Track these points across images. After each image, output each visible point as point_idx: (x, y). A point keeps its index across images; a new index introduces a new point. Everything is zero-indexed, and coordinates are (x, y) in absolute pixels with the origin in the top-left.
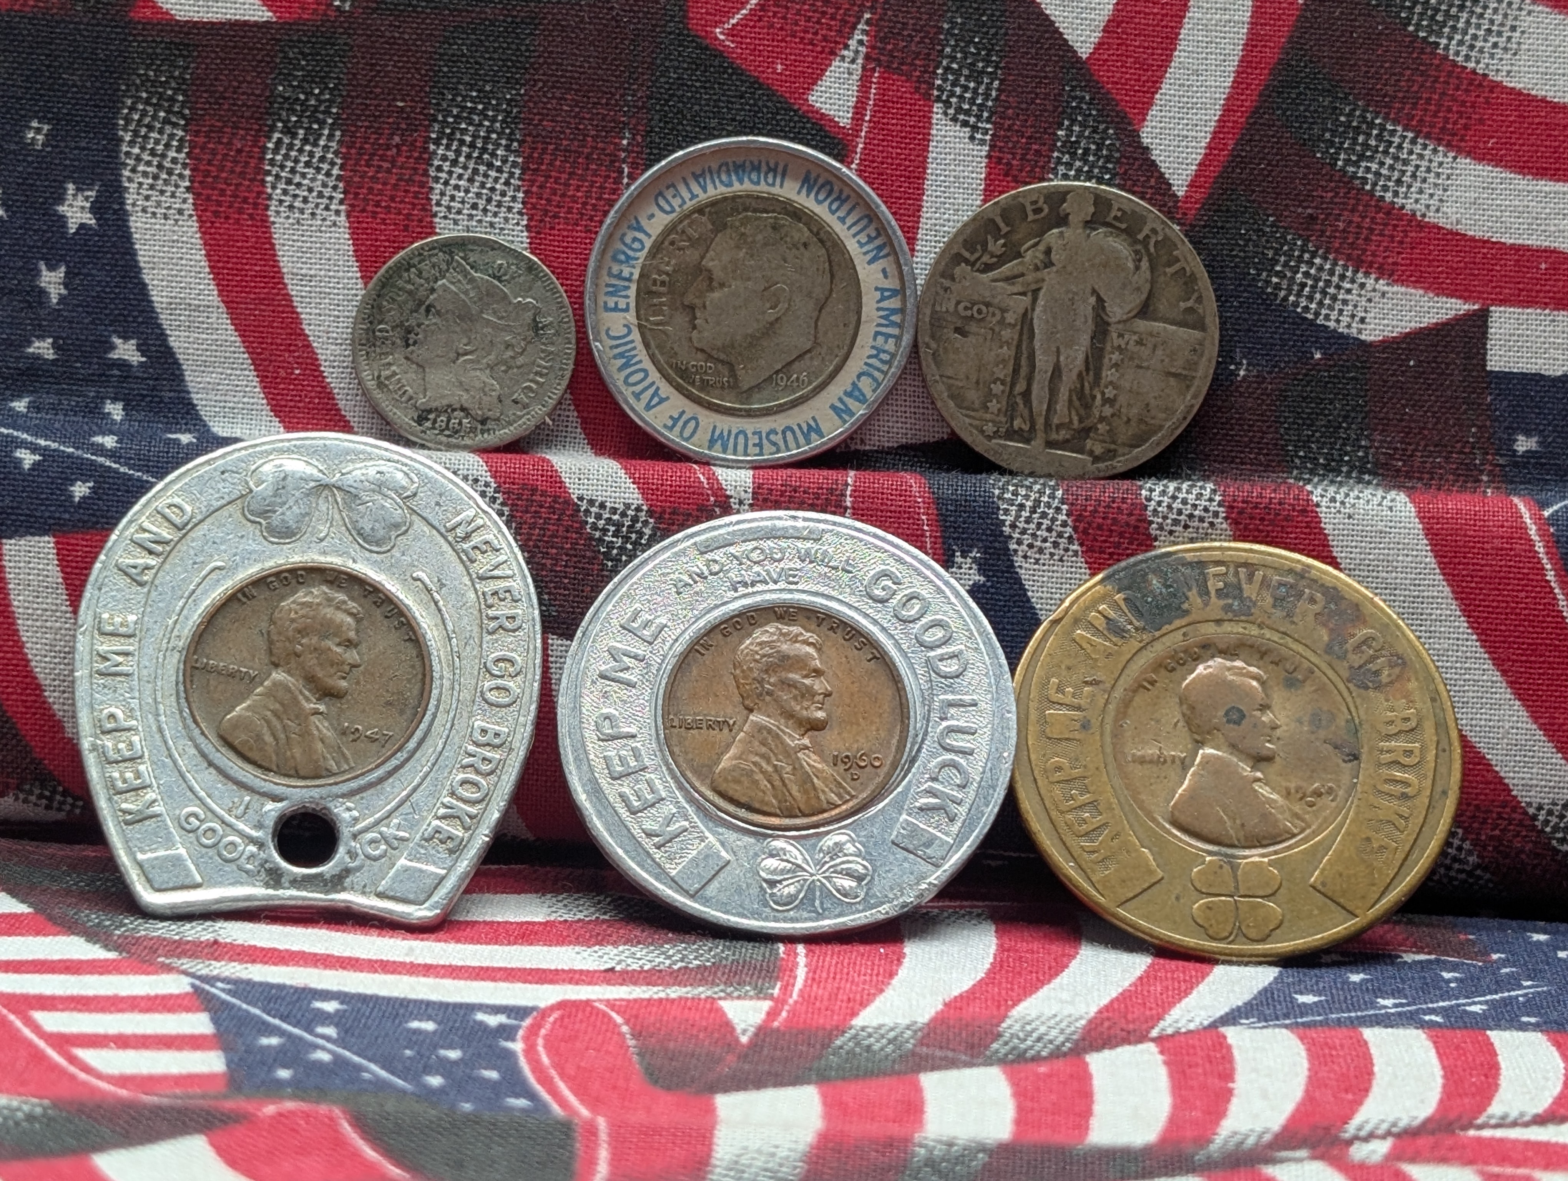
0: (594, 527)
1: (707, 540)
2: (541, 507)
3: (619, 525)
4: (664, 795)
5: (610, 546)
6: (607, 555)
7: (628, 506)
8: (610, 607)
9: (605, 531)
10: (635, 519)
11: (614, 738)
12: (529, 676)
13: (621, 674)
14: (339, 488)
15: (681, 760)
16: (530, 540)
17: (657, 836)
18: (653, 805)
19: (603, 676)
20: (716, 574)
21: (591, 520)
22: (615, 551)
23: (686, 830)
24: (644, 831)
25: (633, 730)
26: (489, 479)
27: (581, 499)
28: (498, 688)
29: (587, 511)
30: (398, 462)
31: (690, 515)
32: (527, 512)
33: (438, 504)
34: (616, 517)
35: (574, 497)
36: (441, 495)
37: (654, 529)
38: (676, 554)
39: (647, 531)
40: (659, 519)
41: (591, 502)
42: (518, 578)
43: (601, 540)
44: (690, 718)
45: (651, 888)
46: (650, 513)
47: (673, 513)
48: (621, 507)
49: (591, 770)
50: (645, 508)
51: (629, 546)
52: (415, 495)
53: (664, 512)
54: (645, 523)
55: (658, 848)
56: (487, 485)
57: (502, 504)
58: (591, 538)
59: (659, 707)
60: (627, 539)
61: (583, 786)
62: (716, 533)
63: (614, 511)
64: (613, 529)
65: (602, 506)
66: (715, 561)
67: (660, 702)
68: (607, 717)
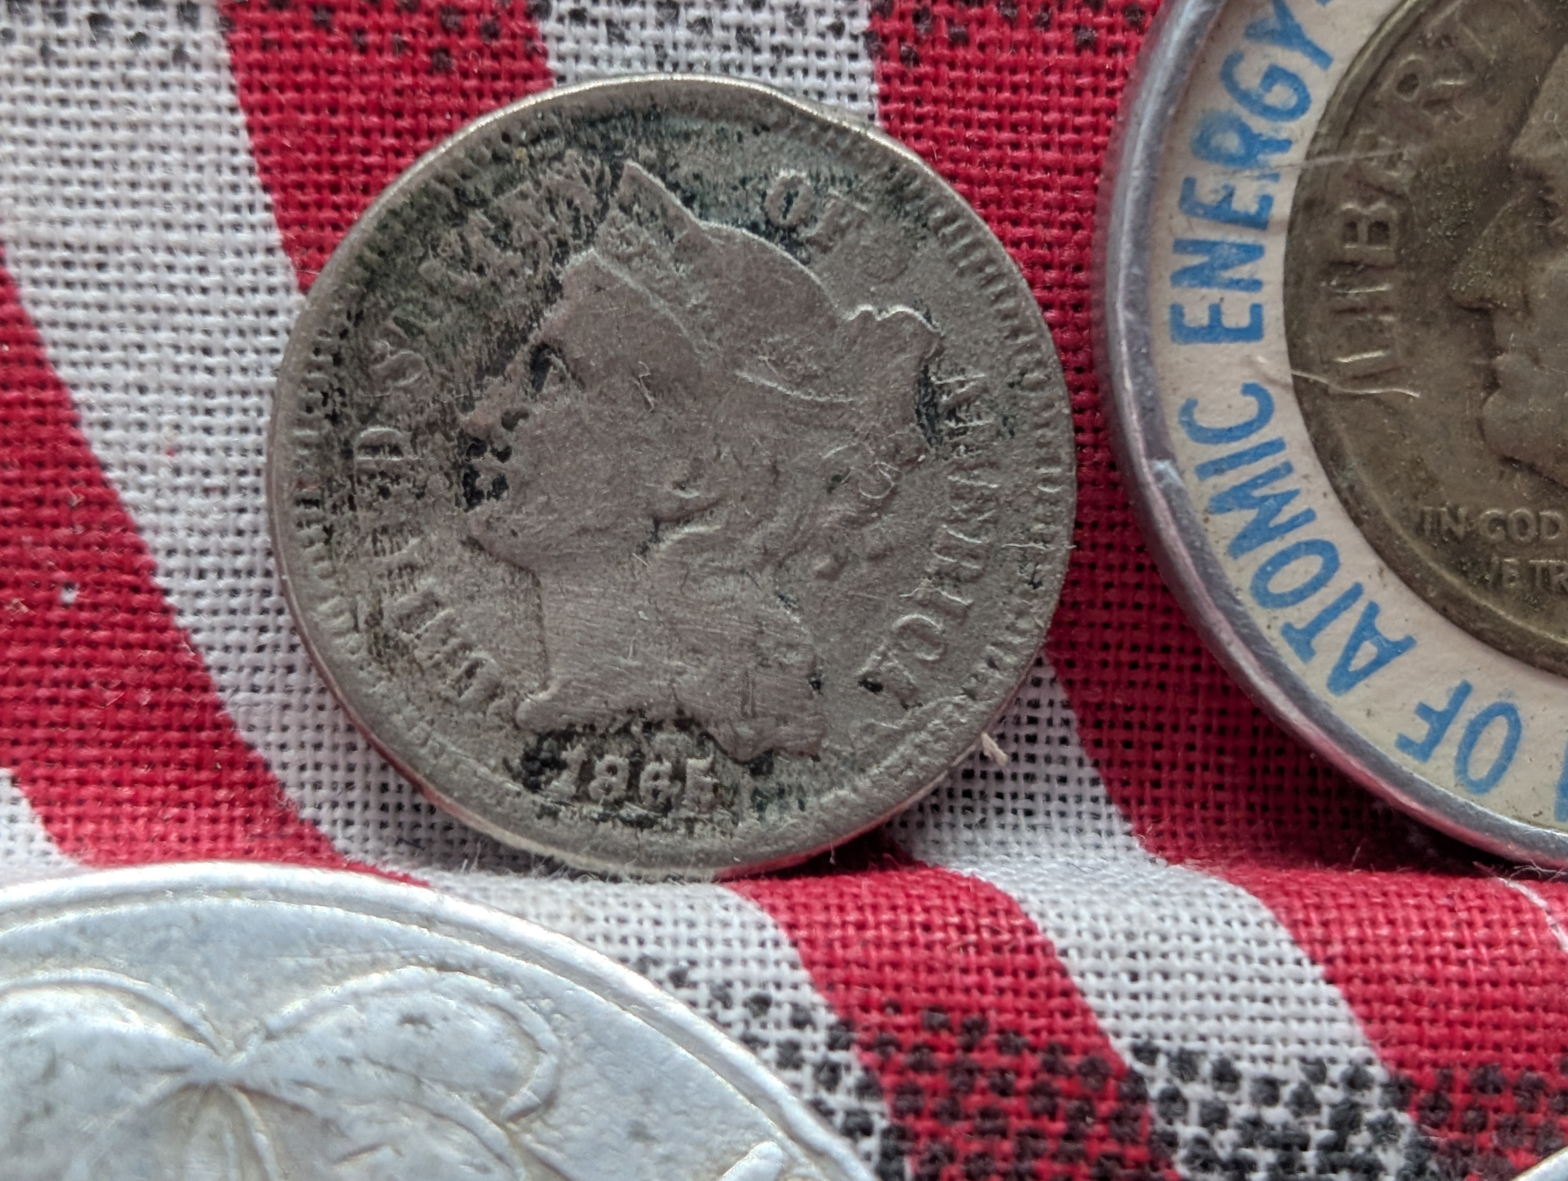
2: (1004, 1092)
14: (258, 1095)
26: (809, 996)
29: (1172, 1097)
30: (474, 967)
31: (1538, 1086)
32: (954, 1116)
33: (639, 1133)
35: (1121, 1046)
36: (647, 1093)
50: (1377, 1072)
52: (549, 1102)
53: (1448, 1082)
56: (801, 1021)
57: (864, 1089)
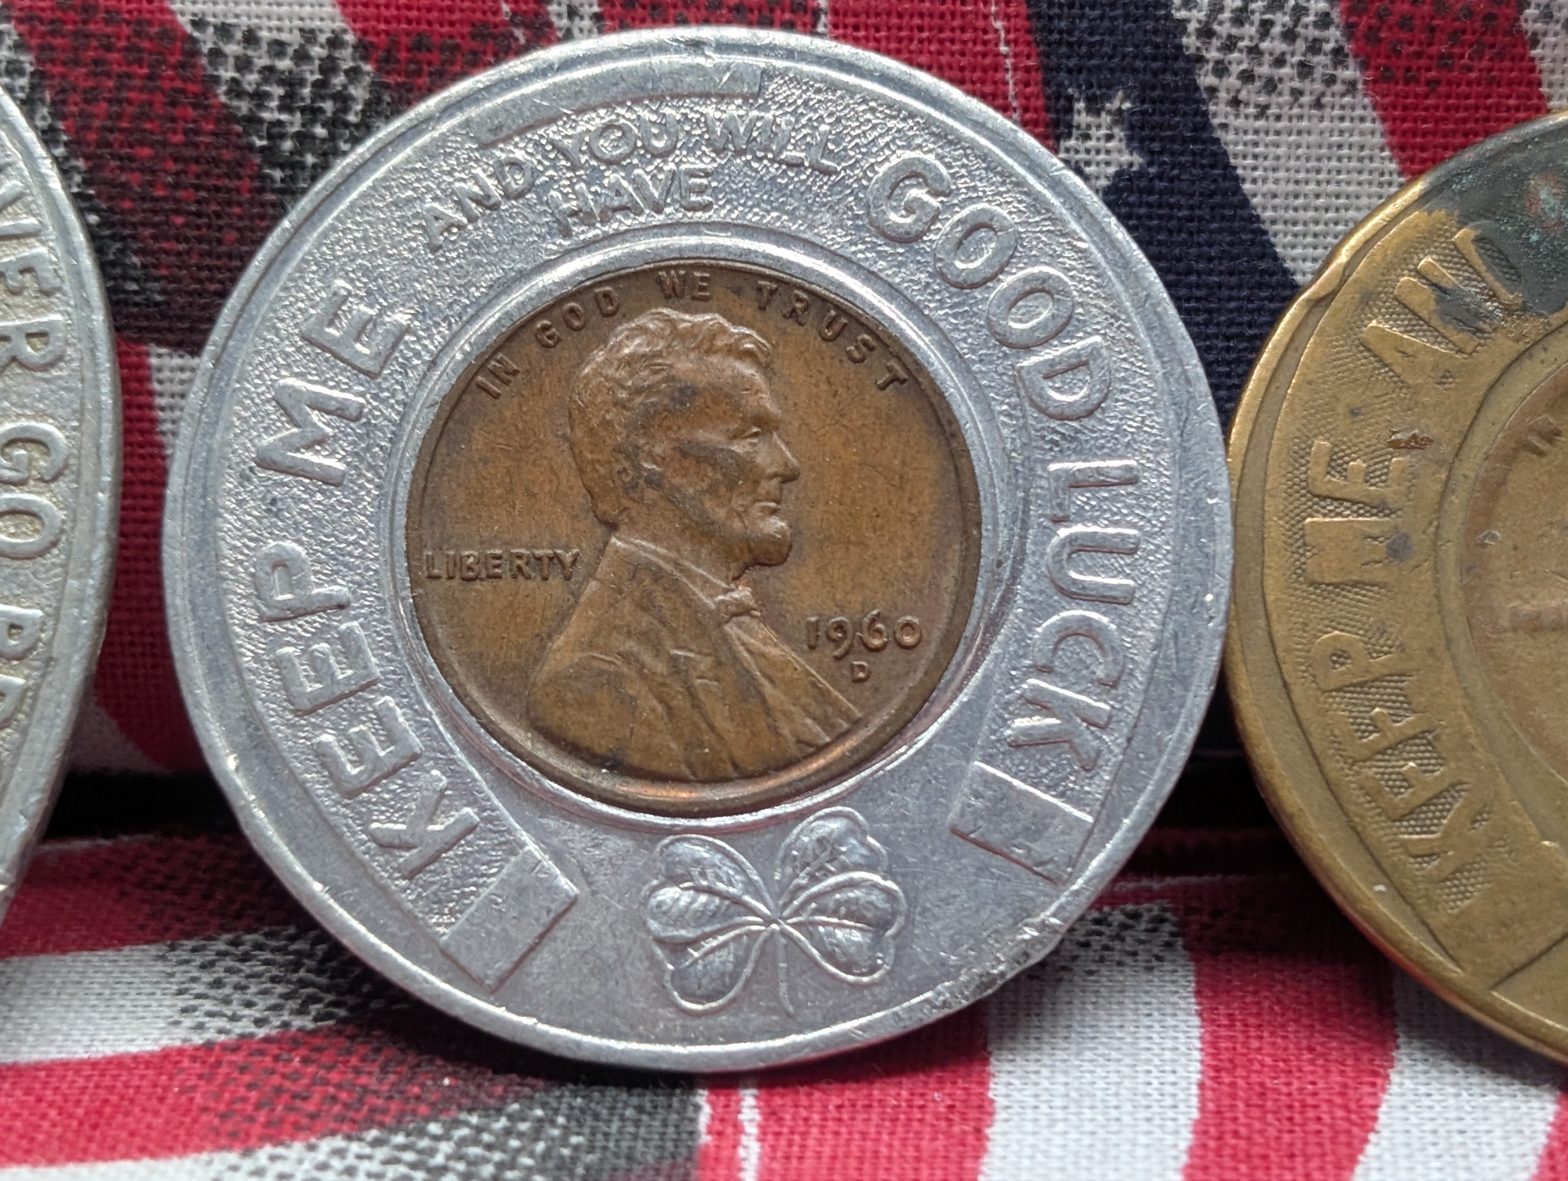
0: (235, 89)
1: (494, 113)
3: (292, 83)
4: (416, 742)
5: (276, 132)
6: (270, 154)
7: (309, 35)
8: (276, 291)
9: (259, 97)
10: (329, 67)
11: (296, 613)
12: (87, 477)
13: (308, 456)
15: (452, 656)
16: (86, 128)
17: (408, 848)
18: (394, 772)
19: (265, 463)
20: (520, 195)
21: (227, 73)
22: (288, 145)
23: (472, 829)
24: (373, 837)
25: (339, 589)
27: (199, 23)
28: (13, 512)
34: (284, 64)
37: (377, 87)
38: (427, 153)
39: (359, 93)
40: (384, 64)
41: (224, 31)
42: (51, 232)
43: (252, 120)
44: (470, 555)
45: (395, 977)
46: (364, 50)
47: (418, 47)
48: (294, 39)
49: (247, 696)
51: (320, 131)
54: (354, 74)
55: (411, 876)
58: (231, 117)
59: (400, 533)
60: (312, 113)
61: (230, 732)
62: (515, 94)
63: (278, 48)
64: (278, 91)
65: (251, 38)
66: (515, 164)
67: (401, 520)
68: (281, 563)
